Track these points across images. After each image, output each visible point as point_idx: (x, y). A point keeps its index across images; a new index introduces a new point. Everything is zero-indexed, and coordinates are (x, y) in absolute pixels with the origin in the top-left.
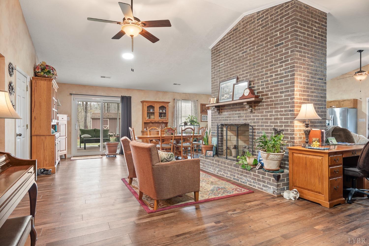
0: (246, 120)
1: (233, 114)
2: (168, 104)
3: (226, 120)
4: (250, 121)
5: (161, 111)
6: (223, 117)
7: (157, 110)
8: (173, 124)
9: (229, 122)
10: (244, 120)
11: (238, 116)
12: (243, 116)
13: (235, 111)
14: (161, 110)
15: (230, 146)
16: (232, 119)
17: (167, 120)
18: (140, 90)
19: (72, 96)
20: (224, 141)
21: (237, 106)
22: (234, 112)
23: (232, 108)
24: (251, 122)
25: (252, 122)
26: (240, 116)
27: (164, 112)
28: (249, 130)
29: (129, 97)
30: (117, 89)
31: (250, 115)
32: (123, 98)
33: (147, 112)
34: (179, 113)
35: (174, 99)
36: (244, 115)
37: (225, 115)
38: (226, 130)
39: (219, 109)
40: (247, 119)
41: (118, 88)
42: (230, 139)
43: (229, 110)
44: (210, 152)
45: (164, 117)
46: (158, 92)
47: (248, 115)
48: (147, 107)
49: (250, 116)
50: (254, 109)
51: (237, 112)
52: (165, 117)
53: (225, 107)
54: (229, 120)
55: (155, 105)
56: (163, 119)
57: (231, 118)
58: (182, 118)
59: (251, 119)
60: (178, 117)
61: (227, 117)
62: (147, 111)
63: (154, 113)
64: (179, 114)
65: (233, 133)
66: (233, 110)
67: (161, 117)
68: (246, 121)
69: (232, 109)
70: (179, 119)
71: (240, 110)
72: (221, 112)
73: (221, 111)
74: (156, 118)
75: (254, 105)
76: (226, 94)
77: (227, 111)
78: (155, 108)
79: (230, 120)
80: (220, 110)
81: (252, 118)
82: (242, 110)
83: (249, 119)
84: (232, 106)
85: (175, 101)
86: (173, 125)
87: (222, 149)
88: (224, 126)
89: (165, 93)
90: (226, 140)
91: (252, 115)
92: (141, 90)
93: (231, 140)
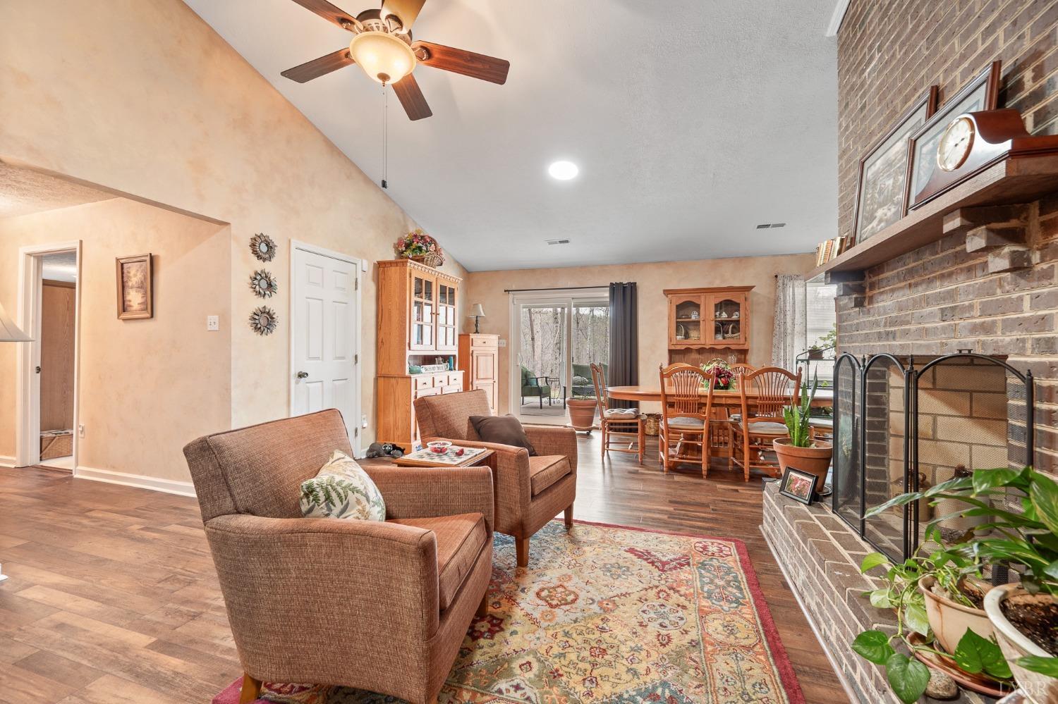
0: (987, 329)
1: (916, 304)
2: (746, 293)
3: (888, 333)
4: (1016, 335)
5: (724, 315)
6: (877, 323)
7: (707, 314)
8: (771, 355)
9: (902, 347)
10: (974, 329)
11: (943, 310)
12: (971, 307)
13: (924, 286)
14: (724, 313)
15: (935, 467)
16: (913, 327)
17: (742, 341)
18: (662, 261)
19: (511, 295)
20: (892, 440)
21: (937, 253)
22: (919, 293)
23: (911, 273)
24: (1024, 341)
25: (1029, 345)
26: (953, 309)
27: (735, 317)
28: (1009, 394)
29: (630, 284)
30: (603, 268)
31: (1015, 296)
32: (614, 288)
33: (677, 322)
34: (793, 320)
35: (776, 276)
36: (977, 302)
37: (885, 313)
38: (904, 386)
39: (860, 285)
40: (994, 322)
41: (606, 265)
42: (931, 432)
43: (900, 281)
44: (801, 477)
45: (733, 333)
46: (718, 260)
47: (999, 295)
48: (677, 306)
49: (1017, 305)
50: (1043, 248)
51: (939, 288)
52: (736, 335)
53: (882, 273)
54: (898, 335)
55: (703, 298)
56: (731, 340)
57: (908, 323)
58: (809, 335)
59: (1020, 323)
60: (789, 331)
61: (893, 322)
62: (677, 318)
63: (699, 322)
64: (793, 324)
65: (950, 404)
66: (917, 279)
67: (725, 335)
68: (988, 338)
69: (913, 277)
70: (793, 339)
71: (950, 275)
72: (871, 300)
73: (869, 293)
74: (705, 336)
75: (1043, 224)
76: (881, 205)
77: (893, 291)
78: (702, 308)
79: (906, 333)
80: (867, 290)
81: (1028, 313)
82: (962, 270)
83: (1008, 326)
84: (914, 261)
85: (781, 282)
86: (773, 358)
87: (883, 474)
88: (892, 367)
89: (742, 260)
90: (904, 434)
91: (1027, 296)
92: (667, 263)
93: (940, 435)
